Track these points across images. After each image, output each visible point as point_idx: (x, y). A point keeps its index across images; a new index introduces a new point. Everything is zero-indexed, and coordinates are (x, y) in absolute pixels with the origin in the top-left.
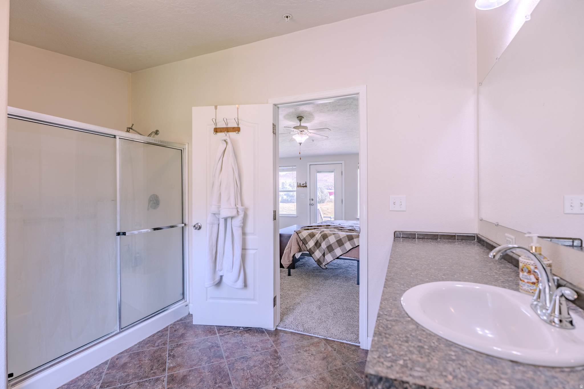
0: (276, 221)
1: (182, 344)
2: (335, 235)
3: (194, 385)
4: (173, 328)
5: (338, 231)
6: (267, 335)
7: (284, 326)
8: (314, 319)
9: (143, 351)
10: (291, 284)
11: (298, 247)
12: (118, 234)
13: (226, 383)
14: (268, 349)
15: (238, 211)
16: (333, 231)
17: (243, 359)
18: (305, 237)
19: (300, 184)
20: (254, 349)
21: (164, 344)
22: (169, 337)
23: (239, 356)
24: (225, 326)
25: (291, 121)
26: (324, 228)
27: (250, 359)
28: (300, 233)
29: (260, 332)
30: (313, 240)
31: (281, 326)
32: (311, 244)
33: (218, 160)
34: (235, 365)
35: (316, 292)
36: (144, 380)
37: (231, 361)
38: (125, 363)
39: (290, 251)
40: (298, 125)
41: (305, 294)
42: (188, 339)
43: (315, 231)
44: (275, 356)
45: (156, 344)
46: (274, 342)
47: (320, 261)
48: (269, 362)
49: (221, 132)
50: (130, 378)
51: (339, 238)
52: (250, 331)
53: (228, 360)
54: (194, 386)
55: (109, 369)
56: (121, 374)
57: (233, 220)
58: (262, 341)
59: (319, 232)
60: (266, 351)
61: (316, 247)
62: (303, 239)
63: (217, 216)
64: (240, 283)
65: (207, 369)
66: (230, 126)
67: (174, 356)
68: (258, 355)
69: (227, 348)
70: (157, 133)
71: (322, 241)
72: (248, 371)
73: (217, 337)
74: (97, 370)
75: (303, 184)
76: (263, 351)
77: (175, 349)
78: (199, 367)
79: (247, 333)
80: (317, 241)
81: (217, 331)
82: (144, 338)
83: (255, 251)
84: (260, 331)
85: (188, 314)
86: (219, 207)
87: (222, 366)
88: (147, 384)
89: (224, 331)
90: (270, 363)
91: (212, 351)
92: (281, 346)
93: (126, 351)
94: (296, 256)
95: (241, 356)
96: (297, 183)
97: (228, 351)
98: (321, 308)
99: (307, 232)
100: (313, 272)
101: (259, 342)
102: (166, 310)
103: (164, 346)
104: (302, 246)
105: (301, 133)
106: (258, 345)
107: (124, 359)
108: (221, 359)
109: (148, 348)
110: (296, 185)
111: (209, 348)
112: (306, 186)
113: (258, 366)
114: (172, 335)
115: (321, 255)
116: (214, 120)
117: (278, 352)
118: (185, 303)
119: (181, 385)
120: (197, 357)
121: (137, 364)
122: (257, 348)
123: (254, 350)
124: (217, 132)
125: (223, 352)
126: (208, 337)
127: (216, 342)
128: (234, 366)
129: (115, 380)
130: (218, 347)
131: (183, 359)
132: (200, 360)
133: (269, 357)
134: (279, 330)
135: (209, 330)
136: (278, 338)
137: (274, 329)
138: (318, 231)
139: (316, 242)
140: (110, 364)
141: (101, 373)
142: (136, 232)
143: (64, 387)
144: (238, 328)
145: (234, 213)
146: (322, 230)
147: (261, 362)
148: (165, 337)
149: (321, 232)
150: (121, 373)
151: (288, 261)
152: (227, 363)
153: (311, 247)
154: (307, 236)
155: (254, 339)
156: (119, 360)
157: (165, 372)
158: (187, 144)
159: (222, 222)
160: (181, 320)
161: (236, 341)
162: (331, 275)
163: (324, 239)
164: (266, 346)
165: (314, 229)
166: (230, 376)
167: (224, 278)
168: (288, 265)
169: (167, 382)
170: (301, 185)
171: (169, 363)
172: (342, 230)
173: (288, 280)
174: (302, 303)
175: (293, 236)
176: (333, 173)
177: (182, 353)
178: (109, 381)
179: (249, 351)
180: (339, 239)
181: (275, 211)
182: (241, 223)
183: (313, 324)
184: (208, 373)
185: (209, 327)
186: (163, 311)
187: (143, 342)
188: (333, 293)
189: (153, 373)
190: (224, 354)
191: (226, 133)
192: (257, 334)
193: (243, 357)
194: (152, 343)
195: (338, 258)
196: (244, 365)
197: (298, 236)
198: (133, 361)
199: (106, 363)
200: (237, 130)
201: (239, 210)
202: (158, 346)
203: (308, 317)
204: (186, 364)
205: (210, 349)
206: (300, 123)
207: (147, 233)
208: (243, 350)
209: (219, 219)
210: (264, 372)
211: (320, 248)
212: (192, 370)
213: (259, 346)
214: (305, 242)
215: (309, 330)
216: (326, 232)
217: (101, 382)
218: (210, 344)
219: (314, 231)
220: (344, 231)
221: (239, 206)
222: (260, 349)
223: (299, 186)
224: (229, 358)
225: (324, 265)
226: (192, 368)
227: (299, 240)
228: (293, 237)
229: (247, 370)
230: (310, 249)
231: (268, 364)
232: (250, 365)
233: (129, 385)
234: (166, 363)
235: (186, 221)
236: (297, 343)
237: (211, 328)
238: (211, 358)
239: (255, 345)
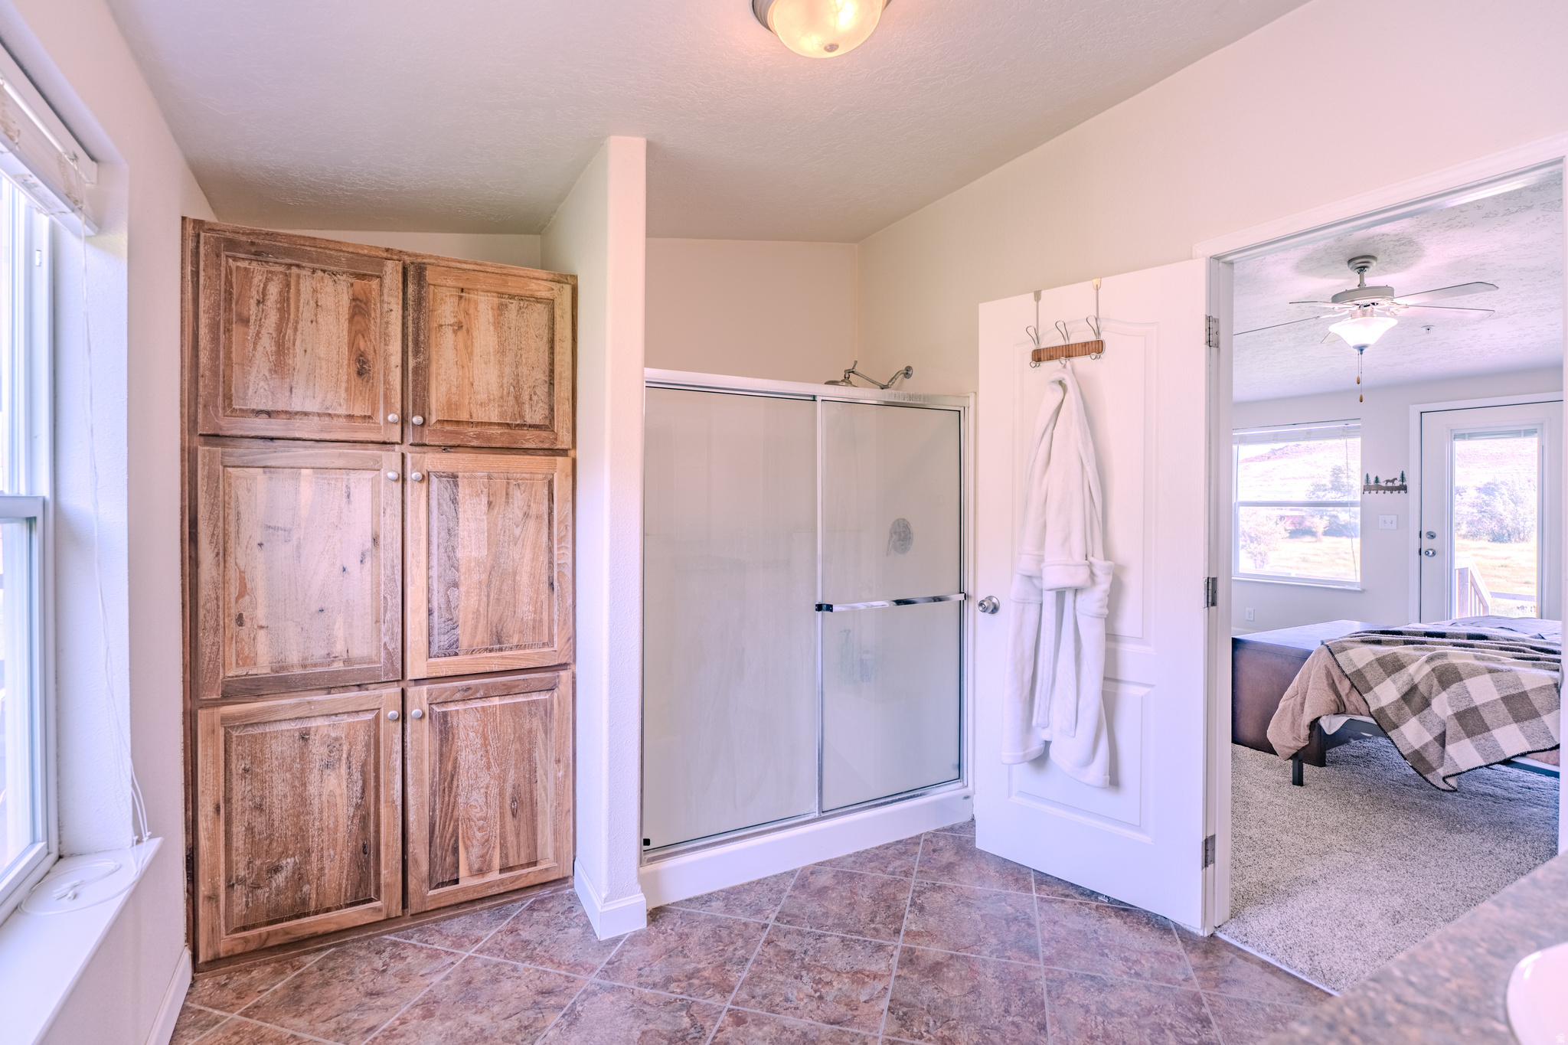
0: (1217, 610)
1: (945, 887)
2: (1495, 674)
3: (956, 993)
4: (931, 842)
5: (1514, 664)
6: (1179, 942)
7: (1241, 937)
8: (1360, 947)
9: (861, 875)
10: (1299, 814)
11: (1333, 697)
12: (819, 607)
13: (1032, 1023)
14: (1171, 983)
15: (1092, 575)
16: (1489, 659)
17: (1092, 980)
18: (1364, 668)
19: (1377, 480)
20: (1130, 969)
21: (907, 874)
22: (920, 862)
23: (1083, 970)
24: (1059, 879)
25: (1325, 276)
26: (1451, 644)
27: (1112, 988)
28: (1344, 653)
29: (1156, 926)
30: (1394, 681)
31: (1229, 931)
32: (1386, 693)
33: (1040, 435)
34: (1066, 986)
35: (1394, 861)
36: (854, 937)
37: (1056, 973)
38: (825, 887)
39: (1302, 704)
40: (1354, 285)
41: (1349, 858)
42: (961, 880)
43: (1407, 652)
44: (1190, 1010)
45: (890, 869)
46: (1195, 969)
47: (1424, 758)
48: (1169, 1021)
49: (1051, 358)
50: (830, 922)
51: (1515, 687)
52: (1128, 916)
53: (1051, 967)
54: (955, 997)
55: (795, 887)
56: (813, 907)
57: (1079, 597)
58: (1157, 953)
59: (1424, 658)
60: (1165, 985)
61: (1407, 708)
62: (1352, 674)
63: (1036, 581)
64: (1097, 771)
65: (992, 969)
66: (1076, 339)
67: (922, 909)
68: (1138, 989)
69: (1052, 936)
70: (907, 373)
71: (1434, 690)
72: (1100, 1019)
73: (1033, 899)
74: (776, 883)
75: (1388, 481)
76: (1154, 983)
77: (928, 894)
78: (973, 956)
79: (1117, 916)
80: (1414, 689)
81: (1033, 884)
82: (868, 847)
83: (1146, 690)
84: (1161, 925)
85: (969, 819)
86: (1040, 560)
87: (1032, 976)
88: (859, 948)
89: (1053, 889)
90: (1171, 1024)
91: (1011, 929)
92: (1217, 989)
93: (830, 862)
94: (1324, 723)
95: (1088, 973)
96: (1365, 478)
97: (1053, 943)
98: (1403, 924)
99: (1371, 650)
100: (1398, 791)
101: (1148, 952)
102: (918, 796)
103: (904, 879)
104: (1347, 695)
105: (1363, 311)
106: (1143, 962)
107: (825, 878)
108: (1031, 957)
109: (872, 870)
110: (1357, 483)
111: (1005, 919)
112: (1404, 488)
113: (1132, 1016)
114: (926, 858)
115: (1428, 738)
116: (1032, 331)
117: (1204, 1002)
118: (964, 792)
119: (927, 982)
120: (972, 929)
121: (846, 898)
122: (1137, 968)
123: (1128, 970)
124: (1039, 360)
125: (1040, 944)
126: (1010, 891)
127: (1028, 910)
128: (1063, 989)
129: (802, 916)
130: (1030, 925)
131: (940, 923)
132: (979, 940)
133: (1172, 1008)
134: (1224, 941)
135: (1016, 874)
136: (1212, 963)
137: (1206, 935)
138: (1418, 653)
139: (1406, 689)
140: (799, 879)
141: (781, 892)
142: (861, 606)
143: (720, 894)
144: (1093, 895)
145: (1080, 578)
146: (1440, 649)
147: (1142, 1009)
148: (911, 859)
149: (1431, 659)
150: (814, 904)
151: (1291, 738)
152: (1046, 974)
153: (1384, 703)
154: (1370, 664)
155: (1140, 940)
156: (814, 876)
157: (899, 937)
158: (973, 394)
159: (1049, 599)
160: (952, 829)
161: (1081, 927)
162: (1482, 819)
163: (1444, 684)
164: (1169, 974)
165: (1406, 643)
166: (1047, 1010)
167: (1052, 749)
168: (1290, 748)
169: (899, 961)
170: (1384, 484)
171: (910, 922)
172: (1538, 659)
173: (1290, 798)
174: (1325, 885)
175: (1314, 658)
176: (1535, 439)
177: (941, 909)
178: (791, 912)
179: (1112, 969)
180: (1513, 692)
181: (1215, 580)
182: (1102, 607)
183: (1353, 964)
184: (993, 980)
185: (1015, 866)
186: (911, 797)
187: (864, 855)
188: (1472, 885)
189: (874, 929)
190: (1041, 949)
191: (1064, 362)
192: (1146, 930)
193: (1092, 977)
194: (882, 863)
195: (1508, 762)
196: (1093, 999)
197: (1335, 659)
198: (840, 888)
199: (792, 874)
200: (1096, 348)
201: (1097, 571)
202: (893, 873)
203: (1338, 937)
204: (946, 938)
205: (1007, 924)
206: (1362, 278)
207: (883, 609)
208: (1097, 957)
209: (1042, 590)
210: (1147, 1040)
211: (1425, 712)
212: (958, 957)
213: (1147, 965)
214: (1359, 683)
215: (1333, 979)
216: (1455, 661)
217: (779, 908)
218: (1010, 910)
219: (1400, 651)
220: (1545, 665)
221: (1098, 561)
222: (1147, 975)
223: (1372, 486)
224: (1053, 965)
225: (1442, 775)
226: (958, 953)
227: (1336, 673)
228: (1313, 661)
229: (1099, 1014)
230: (1381, 710)
231: (1165, 1025)
232: (1108, 1004)
233: (824, 936)
234: (903, 916)
235: (969, 588)
236: (1277, 1002)
237: (1020, 872)
238: (1007, 945)
239: (1134, 957)
